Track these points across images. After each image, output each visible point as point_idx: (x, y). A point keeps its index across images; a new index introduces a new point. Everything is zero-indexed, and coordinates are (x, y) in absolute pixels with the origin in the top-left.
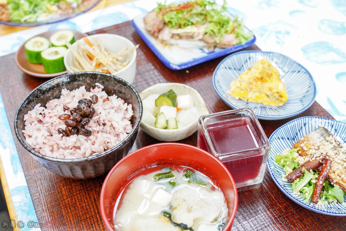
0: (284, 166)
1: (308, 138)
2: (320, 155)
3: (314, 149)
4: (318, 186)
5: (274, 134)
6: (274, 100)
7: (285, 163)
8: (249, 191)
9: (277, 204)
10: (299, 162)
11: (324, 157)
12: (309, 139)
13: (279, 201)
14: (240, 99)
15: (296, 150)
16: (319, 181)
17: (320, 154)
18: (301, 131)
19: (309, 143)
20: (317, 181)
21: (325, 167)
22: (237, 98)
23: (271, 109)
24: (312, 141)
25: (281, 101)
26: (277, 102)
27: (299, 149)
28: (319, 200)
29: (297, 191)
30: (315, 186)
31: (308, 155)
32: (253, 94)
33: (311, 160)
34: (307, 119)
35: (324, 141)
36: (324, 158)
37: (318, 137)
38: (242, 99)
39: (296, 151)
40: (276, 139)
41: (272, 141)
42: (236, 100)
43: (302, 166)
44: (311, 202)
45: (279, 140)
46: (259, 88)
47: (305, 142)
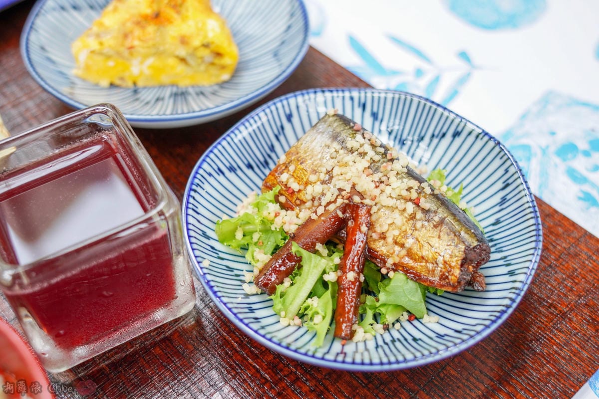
0: (245, 248)
1: (297, 154)
2: (337, 196)
3: (319, 183)
4: (344, 289)
5: (201, 164)
6: (203, 68)
7: (247, 238)
8: (166, 340)
9: (247, 360)
10: (286, 228)
11: (348, 199)
12: (302, 154)
13: (252, 352)
14: (112, 85)
15: (270, 195)
16: (344, 273)
17: (337, 193)
18: (282, 138)
19: (302, 167)
20: (339, 273)
21: (354, 230)
22: (105, 83)
23: (202, 93)
24: (311, 159)
25: (223, 67)
26: (213, 71)
27: (277, 191)
28: (355, 327)
29: (290, 315)
30: (337, 288)
31: (304, 203)
32: (142, 63)
33: (314, 217)
34: (292, 101)
35: (341, 152)
36: (347, 201)
37: (323, 145)
38: (117, 82)
39: (272, 198)
40: (210, 175)
41: (198, 185)
42: (103, 89)
43: (294, 237)
44: (336, 339)
45: (221, 178)
46: (151, 43)
47: (292, 168)
